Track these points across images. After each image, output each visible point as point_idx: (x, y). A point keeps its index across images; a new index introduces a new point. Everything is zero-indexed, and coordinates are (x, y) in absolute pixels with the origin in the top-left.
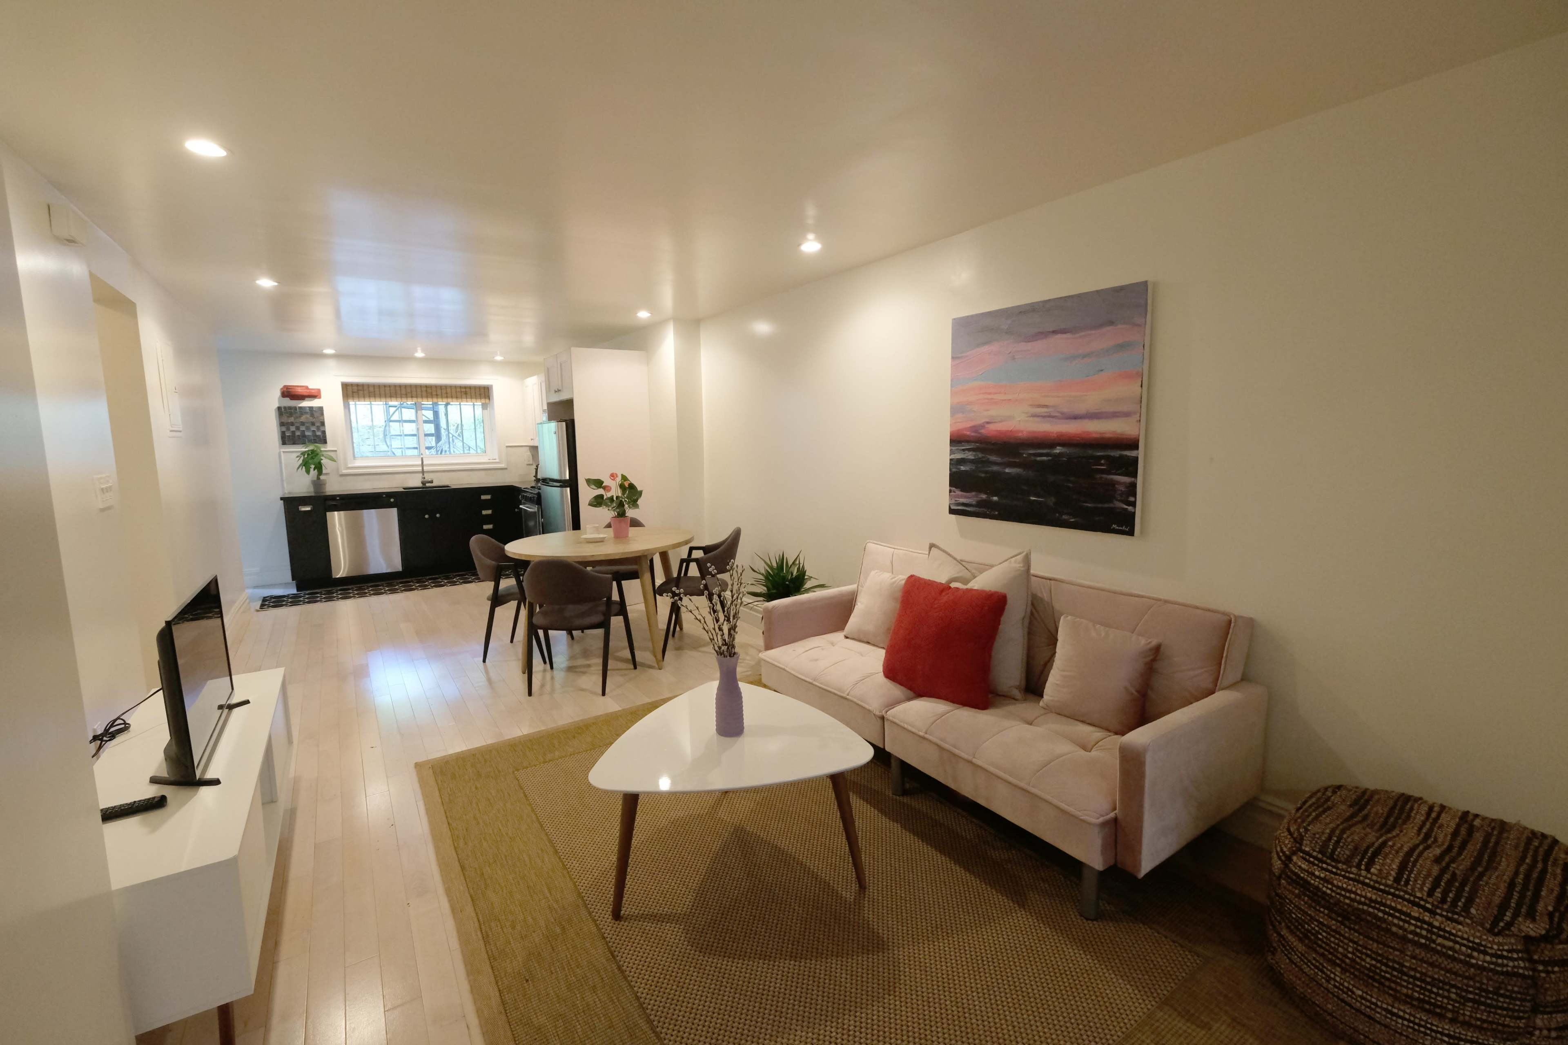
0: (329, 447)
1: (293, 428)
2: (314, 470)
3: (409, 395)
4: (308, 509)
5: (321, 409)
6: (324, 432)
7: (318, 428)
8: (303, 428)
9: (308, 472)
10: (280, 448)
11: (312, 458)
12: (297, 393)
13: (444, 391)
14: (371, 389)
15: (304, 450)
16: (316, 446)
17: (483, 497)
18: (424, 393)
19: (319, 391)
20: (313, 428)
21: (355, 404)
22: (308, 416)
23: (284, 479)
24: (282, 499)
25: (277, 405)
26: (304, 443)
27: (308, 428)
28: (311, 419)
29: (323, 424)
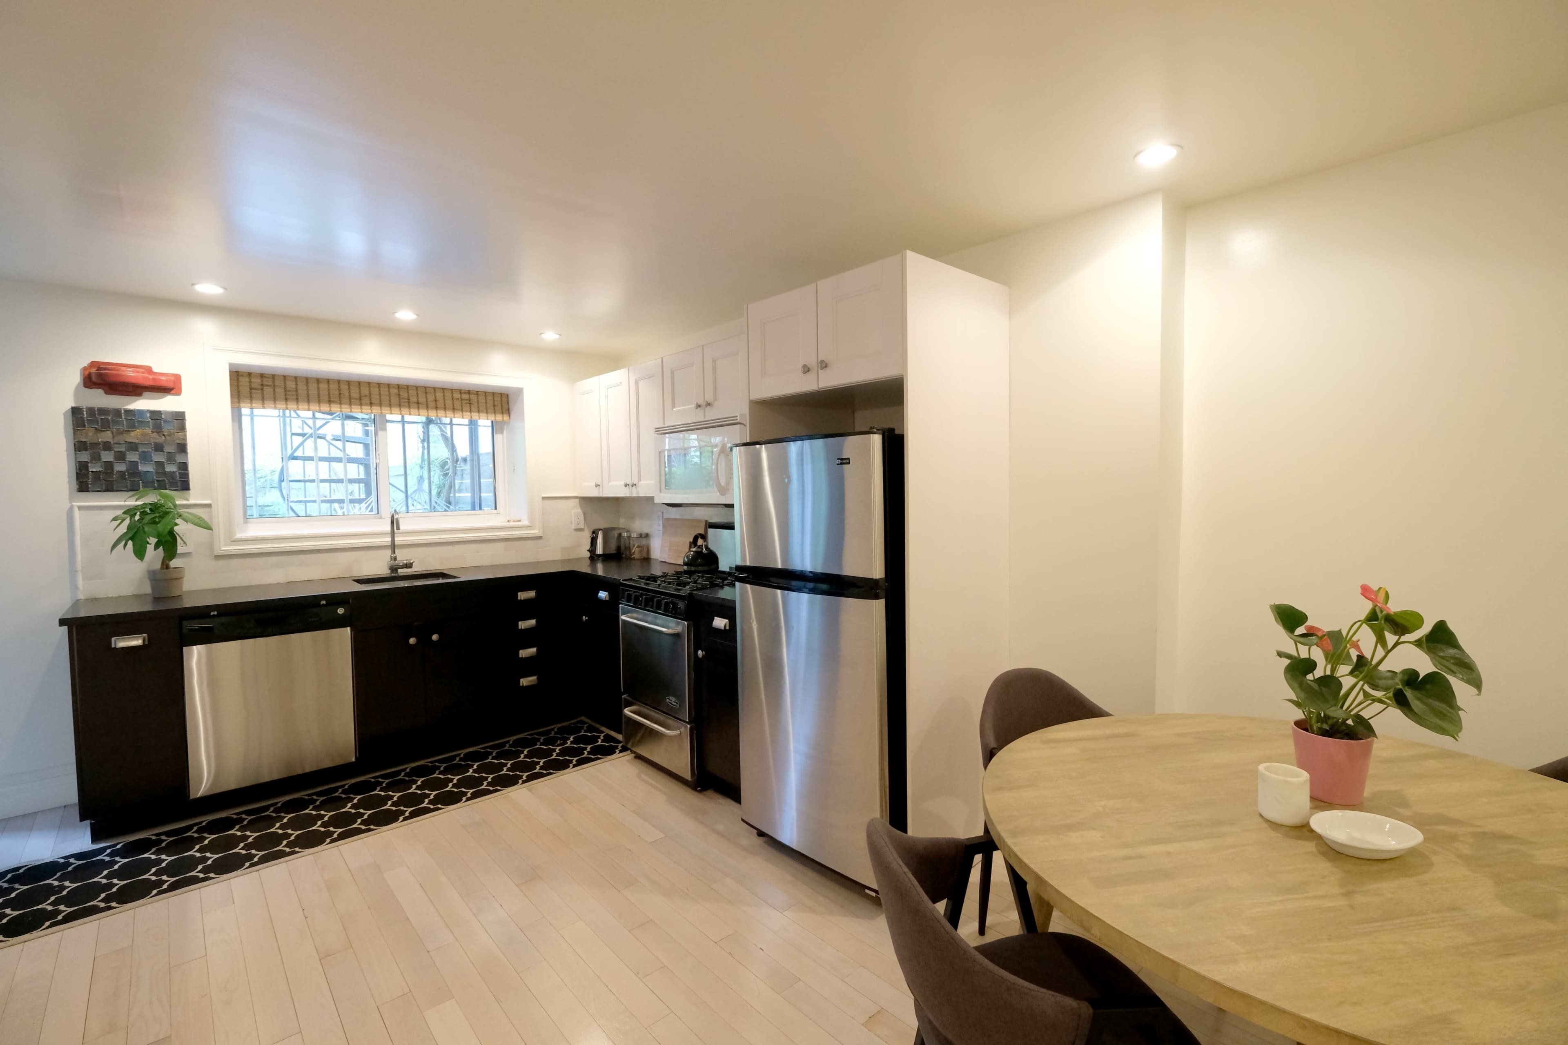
0: (195, 497)
1: (107, 456)
2: (156, 547)
3: (366, 400)
4: (136, 641)
5: (179, 418)
6: (184, 467)
7: (171, 458)
8: (132, 457)
9: (140, 553)
10: (71, 500)
11: (153, 522)
12: (122, 380)
13: (431, 397)
14: (291, 385)
15: (132, 503)
16: (162, 495)
17: (522, 596)
18: (395, 399)
19: (177, 378)
20: (158, 457)
21: (252, 416)
22: (148, 431)
23: (79, 566)
24: (62, 622)
25: (70, 403)
26: (133, 488)
27: (145, 457)
28: (155, 438)
29: (182, 448)
